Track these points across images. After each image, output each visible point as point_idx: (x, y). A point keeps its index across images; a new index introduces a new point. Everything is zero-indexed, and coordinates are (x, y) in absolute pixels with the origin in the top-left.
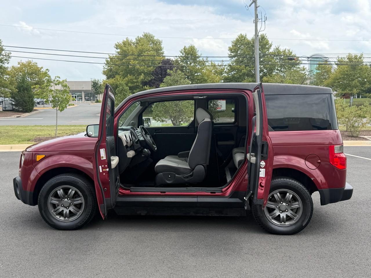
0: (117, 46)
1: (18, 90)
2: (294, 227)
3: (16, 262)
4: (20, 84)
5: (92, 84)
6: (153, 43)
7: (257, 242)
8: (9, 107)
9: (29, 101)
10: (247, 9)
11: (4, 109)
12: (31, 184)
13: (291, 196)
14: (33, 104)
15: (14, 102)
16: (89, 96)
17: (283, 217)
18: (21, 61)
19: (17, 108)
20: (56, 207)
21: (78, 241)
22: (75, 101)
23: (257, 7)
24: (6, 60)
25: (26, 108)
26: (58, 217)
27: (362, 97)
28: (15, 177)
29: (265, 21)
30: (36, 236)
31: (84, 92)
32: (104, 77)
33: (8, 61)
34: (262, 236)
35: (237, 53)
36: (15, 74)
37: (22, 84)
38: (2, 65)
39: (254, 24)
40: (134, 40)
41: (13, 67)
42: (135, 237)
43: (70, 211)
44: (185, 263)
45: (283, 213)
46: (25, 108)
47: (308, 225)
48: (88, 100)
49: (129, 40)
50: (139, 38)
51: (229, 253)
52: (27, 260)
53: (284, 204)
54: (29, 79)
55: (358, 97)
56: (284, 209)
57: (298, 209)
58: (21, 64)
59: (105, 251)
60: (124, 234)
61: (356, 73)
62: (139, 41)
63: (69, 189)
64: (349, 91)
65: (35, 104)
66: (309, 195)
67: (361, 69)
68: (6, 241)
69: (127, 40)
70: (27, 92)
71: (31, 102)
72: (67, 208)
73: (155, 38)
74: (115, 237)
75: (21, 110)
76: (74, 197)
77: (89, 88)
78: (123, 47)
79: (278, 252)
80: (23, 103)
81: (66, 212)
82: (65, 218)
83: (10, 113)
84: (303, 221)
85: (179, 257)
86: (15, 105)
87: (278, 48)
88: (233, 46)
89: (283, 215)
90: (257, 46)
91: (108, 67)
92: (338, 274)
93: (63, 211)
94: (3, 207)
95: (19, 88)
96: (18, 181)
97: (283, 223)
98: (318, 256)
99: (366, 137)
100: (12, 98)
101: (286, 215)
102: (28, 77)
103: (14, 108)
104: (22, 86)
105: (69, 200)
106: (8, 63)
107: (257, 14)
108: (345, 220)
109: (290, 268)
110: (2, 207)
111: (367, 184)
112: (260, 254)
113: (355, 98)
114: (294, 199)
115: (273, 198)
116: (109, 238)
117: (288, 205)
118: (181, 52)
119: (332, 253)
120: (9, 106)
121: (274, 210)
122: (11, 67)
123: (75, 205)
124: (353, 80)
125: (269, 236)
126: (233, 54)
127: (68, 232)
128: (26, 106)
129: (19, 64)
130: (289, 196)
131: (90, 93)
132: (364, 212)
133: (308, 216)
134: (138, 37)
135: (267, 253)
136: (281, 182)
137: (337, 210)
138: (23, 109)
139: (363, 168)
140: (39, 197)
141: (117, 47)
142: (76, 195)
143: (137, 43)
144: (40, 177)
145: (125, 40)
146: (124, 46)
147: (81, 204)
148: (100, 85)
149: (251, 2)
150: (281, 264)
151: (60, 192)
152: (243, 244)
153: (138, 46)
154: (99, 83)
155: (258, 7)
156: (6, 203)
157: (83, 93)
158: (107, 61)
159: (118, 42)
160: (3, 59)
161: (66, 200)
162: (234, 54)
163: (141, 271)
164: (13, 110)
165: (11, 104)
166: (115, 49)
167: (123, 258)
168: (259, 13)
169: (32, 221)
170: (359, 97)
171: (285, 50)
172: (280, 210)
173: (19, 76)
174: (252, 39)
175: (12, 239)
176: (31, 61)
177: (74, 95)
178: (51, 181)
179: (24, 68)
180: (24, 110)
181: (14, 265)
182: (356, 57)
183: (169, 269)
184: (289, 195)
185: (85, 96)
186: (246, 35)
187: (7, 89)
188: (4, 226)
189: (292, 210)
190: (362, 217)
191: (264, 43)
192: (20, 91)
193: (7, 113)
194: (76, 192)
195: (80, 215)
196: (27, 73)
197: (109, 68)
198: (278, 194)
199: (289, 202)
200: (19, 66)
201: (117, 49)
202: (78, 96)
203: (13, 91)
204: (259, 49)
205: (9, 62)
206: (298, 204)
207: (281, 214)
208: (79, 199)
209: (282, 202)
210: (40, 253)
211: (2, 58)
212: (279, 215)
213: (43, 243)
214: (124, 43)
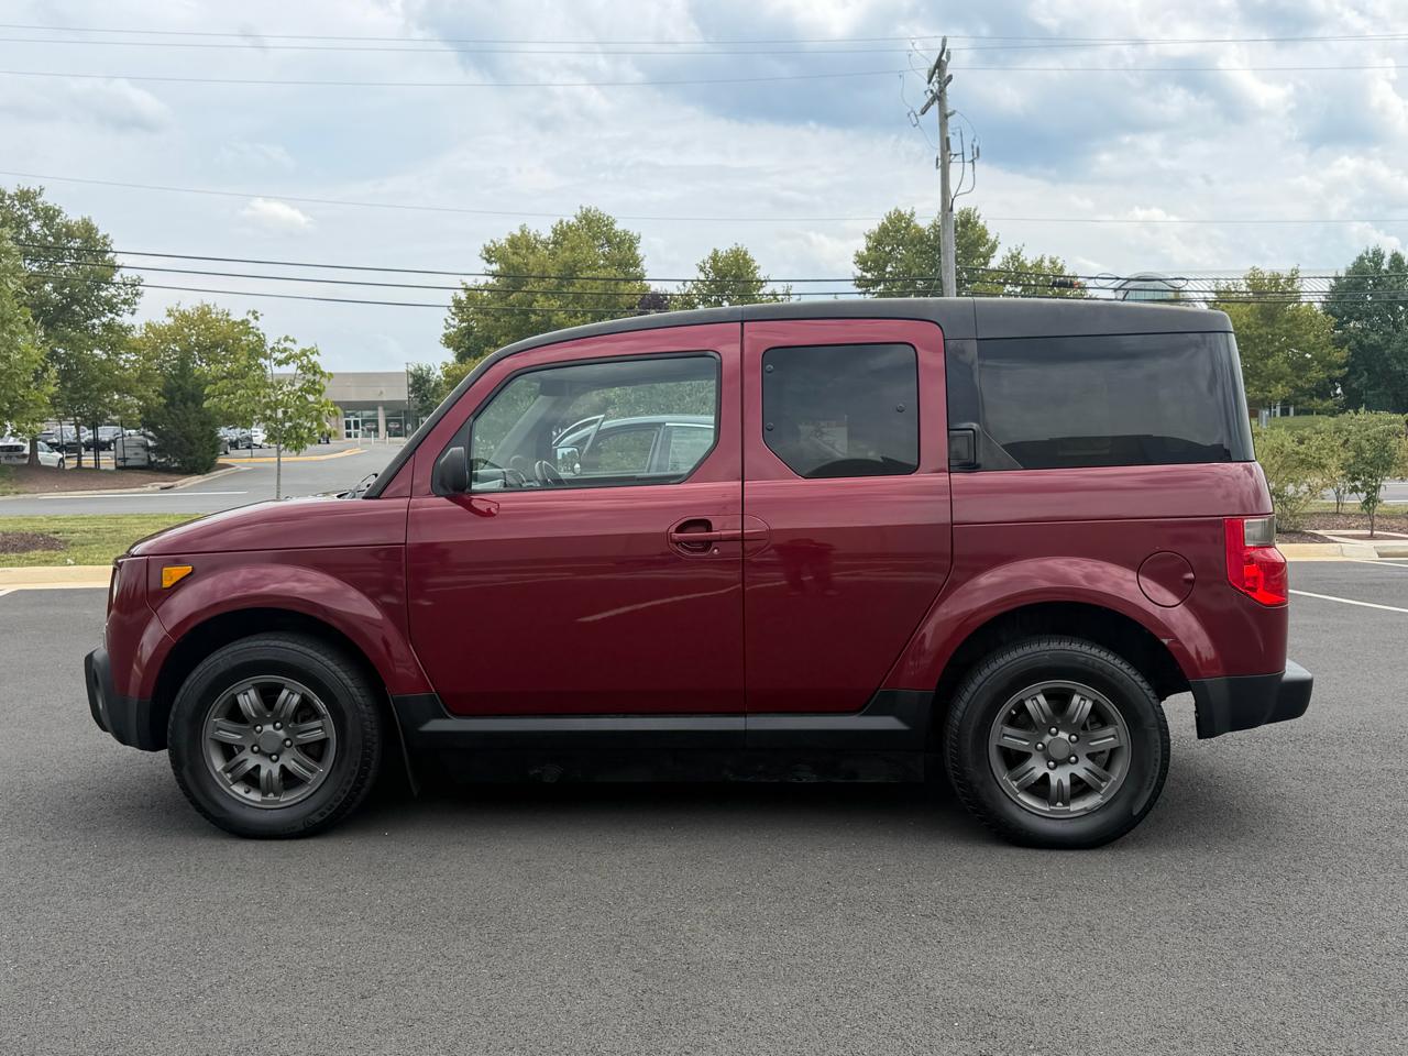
0: (490, 255)
1: (165, 401)
2: (1100, 819)
3: (67, 952)
4: (172, 381)
5: (411, 381)
6: (609, 242)
7: (967, 875)
8: (136, 457)
9: (203, 437)
10: (915, 122)
11: (120, 463)
12: (141, 675)
13: (1089, 705)
14: (215, 446)
15: (152, 438)
16: (399, 421)
17: (1060, 782)
18: (178, 305)
19: (163, 460)
20: (235, 755)
21: (307, 878)
22: (356, 436)
23: (946, 116)
24: (125, 302)
25: (193, 458)
26: (239, 790)
27: (1297, 413)
28: (89, 652)
29: (973, 161)
30: (157, 859)
31: (385, 409)
32: (449, 356)
33: (134, 307)
34: (983, 856)
35: (884, 270)
36: (155, 348)
37: (180, 382)
38: (113, 319)
39: (939, 170)
40: (546, 234)
41: (148, 325)
42: (518, 862)
43: (283, 768)
44: (698, 950)
45: (1058, 769)
46: (190, 457)
47: (1149, 815)
48: (396, 435)
49: (531, 234)
50: (562, 227)
51: (863, 914)
52: (110, 944)
53: (1063, 735)
54: (204, 365)
55: (1285, 412)
56: (1064, 755)
57: (1113, 752)
58: (177, 314)
59: (402, 911)
60: (478, 850)
61: (1277, 331)
62: (562, 234)
63: (278, 688)
64: (1255, 391)
65: (221, 446)
66: (1154, 702)
67: (1294, 318)
68: (46, 878)
69: (523, 232)
70: (197, 406)
71: (210, 440)
72: (274, 757)
73: (618, 227)
74: (447, 863)
75: (176, 465)
76: (299, 720)
77: (401, 394)
78: (511, 257)
79: (1045, 910)
80: (181, 444)
81: (270, 772)
82: (265, 794)
83: (138, 475)
84: (1134, 798)
85: (675, 932)
86: (157, 450)
87: (1019, 254)
88: (868, 249)
89: (1060, 777)
90: (950, 249)
91: (462, 321)
92: (1278, 988)
93: (257, 768)
94: (58, 762)
95: (168, 392)
96: (97, 664)
97: (1059, 804)
98: (1196, 922)
99: (1321, 532)
100: (144, 426)
101: (1072, 775)
102: (201, 360)
103: (153, 459)
104: (180, 388)
105: (279, 729)
106: (133, 313)
107: (948, 139)
108: (1282, 797)
109: (1094, 967)
110: (55, 761)
111: (1343, 676)
112: (977, 918)
113: (1275, 416)
114: (1099, 717)
115: (1023, 715)
116: (421, 867)
117: (1078, 739)
118: (702, 269)
119: (1245, 912)
120: (136, 454)
121: (1024, 756)
122: (144, 327)
123: (305, 748)
124: (1270, 354)
125: (1008, 855)
126: (869, 276)
127: (275, 845)
128: (190, 453)
129: (169, 315)
130: (1081, 705)
131: (405, 412)
132: (1347, 767)
133: (1153, 778)
134: (561, 222)
135: (1005, 913)
136: (1050, 655)
137: (1250, 764)
138: (183, 462)
139: (1325, 628)
140: (172, 717)
141: (491, 257)
142: (306, 711)
143: (555, 243)
144: (175, 645)
145: (518, 233)
146: (514, 254)
147: (323, 743)
148: (437, 385)
149: (926, 101)
150: (1060, 953)
151: (248, 700)
152: (915, 883)
153: (559, 252)
154: (434, 378)
155: (951, 114)
156: (72, 749)
157: (380, 408)
158: (458, 303)
159: (492, 241)
160: (115, 300)
161: (269, 728)
162: (873, 275)
163: (533, 983)
164: (150, 468)
165: (143, 446)
166: (485, 261)
167: (466, 935)
168: (954, 134)
169: (153, 807)
170: (1288, 414)
171: (1042, 261)
172: (1048, 758)
173: (170, 356)
174: (934, 226)
175: (70, 869)
176: (212, 307)
177: (352, 419)
178: (212, 660)
179: (186, 330)
180: (187, 466)
181: (58, 964)
182: (1275, 279)
183: (637, 974)
184: (1083, 702)
185: (387, 422)
186: (912, 215)
187: (128, 398)
188: (48, 824)
189: (1091, 756)
190: (1343, 786)
191: (970, 237)
192: (171, 403)
193: (132, 475)
194: (305, 701)
195: (321, 782)
196: (196, 345)
197: (464, 324)
198: (1041, 699)
199: (1083, 729)
200: (170, 321)
201: (489, 261)
202: (364, 422)
203: (148, 404)
204: (956, 258)
205: (135, 309)
206: (1113, 736)
207: (1051, 773)
208: (317, 723)
209: (1054, 730)
210: (163, 919)
211: (114, 296)
212: (1046, 776)
213: (179, 886)
214: (513, 242)
